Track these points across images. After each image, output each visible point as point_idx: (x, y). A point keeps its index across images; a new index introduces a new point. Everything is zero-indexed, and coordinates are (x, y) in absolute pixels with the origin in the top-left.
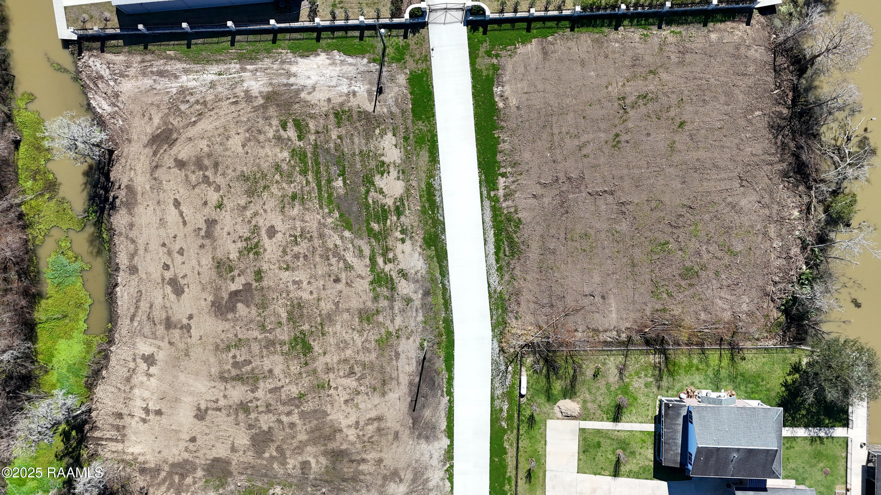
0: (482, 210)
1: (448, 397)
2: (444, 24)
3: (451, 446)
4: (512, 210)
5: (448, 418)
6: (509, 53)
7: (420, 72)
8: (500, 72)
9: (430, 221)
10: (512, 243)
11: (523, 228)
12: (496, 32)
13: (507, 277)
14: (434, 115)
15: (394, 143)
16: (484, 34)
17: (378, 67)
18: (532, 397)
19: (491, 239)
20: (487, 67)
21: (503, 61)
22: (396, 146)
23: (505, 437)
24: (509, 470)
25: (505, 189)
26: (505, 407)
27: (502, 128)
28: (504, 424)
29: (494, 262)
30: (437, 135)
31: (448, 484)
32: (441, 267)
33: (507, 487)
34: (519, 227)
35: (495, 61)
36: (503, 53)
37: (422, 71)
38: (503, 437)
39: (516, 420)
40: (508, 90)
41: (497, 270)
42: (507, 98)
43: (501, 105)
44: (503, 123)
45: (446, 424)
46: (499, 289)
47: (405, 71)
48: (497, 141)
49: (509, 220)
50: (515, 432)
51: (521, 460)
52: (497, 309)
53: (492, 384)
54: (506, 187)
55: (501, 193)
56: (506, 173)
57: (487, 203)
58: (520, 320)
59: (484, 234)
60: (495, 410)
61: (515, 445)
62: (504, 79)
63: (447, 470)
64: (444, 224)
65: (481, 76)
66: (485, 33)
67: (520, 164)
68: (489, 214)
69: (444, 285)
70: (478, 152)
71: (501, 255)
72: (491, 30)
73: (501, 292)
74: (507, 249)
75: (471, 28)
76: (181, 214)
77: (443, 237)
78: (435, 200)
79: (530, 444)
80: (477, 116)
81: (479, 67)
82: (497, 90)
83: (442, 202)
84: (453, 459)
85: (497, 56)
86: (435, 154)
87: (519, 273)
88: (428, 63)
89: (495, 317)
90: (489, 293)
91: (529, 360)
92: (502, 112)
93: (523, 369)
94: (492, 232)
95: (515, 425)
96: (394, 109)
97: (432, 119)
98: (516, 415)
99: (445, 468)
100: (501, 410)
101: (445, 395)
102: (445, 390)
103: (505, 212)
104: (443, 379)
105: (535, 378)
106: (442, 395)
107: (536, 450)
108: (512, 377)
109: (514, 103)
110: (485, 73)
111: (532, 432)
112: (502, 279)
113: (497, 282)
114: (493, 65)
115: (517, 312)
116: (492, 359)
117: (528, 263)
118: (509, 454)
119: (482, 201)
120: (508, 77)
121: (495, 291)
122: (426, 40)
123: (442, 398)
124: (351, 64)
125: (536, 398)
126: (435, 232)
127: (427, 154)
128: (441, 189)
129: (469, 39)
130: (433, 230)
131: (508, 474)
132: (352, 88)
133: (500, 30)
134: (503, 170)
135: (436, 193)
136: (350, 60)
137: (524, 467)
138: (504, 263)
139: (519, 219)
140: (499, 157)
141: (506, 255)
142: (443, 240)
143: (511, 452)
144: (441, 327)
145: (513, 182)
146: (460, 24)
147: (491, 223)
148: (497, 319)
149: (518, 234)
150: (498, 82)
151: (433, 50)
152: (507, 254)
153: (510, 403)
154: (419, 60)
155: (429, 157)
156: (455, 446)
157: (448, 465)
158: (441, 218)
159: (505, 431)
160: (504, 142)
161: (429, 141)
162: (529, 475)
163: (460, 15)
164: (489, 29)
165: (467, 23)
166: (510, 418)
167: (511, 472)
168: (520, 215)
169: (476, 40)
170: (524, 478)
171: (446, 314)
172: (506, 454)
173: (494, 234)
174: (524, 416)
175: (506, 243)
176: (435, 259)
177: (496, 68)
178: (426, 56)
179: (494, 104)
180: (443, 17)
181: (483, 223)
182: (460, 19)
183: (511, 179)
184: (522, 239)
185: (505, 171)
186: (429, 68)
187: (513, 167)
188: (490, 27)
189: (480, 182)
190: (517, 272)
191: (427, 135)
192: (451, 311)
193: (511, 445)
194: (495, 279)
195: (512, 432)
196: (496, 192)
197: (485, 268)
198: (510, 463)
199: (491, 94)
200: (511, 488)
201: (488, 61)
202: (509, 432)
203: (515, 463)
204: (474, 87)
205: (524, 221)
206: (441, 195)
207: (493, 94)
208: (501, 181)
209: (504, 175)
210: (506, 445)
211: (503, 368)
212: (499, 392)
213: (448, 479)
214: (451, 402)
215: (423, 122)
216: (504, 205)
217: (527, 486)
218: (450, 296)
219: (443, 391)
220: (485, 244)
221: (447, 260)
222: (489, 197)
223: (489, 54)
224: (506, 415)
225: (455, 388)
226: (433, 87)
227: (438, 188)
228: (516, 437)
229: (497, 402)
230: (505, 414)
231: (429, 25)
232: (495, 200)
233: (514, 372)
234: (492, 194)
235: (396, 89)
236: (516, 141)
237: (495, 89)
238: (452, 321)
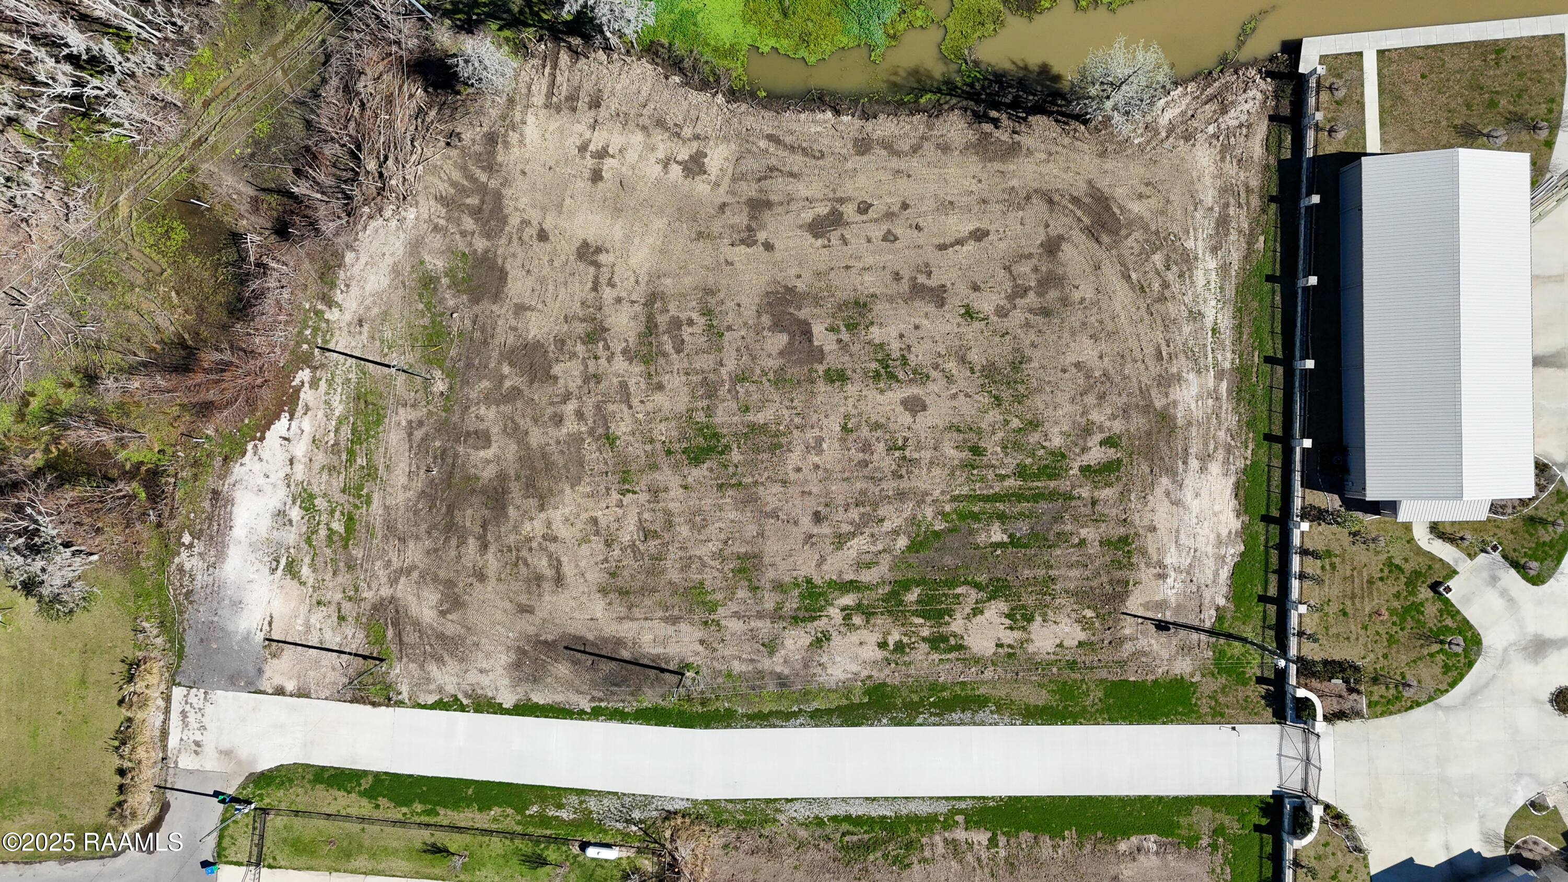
0: (931, 798)
1: (589, 710)
2: (1280, 755)
3: (499, 709)
4: (927, 854)
5: (552, 706)
6: (1218, 870)
7: (1194, 701)
8: (1185, 850)
9: (915, 698)
10: (867, 847)
11: (892, 873)
12: (1257, 849)
13: (802, 833)
14: (1113, 720)
15: (1065, 644)
16: (1255, 825)
17: (1208, 625)
18: (581, 865)
19: (876, 811)
20: (1195, 827)
21: (1204, 857)
22: (1060, 645)
23: (509, 811)
24: (449, 812)
25: (967, 842)
26: (564, 814)
27: (1081, 846)
28: (534, 809)
29: (833, 812)
30: (1074, 723)
31: (431, 699)
32: (829, 712)
33: (418, 807)
34: (894, 863)
35: (1205, 841)
36: (1219, 858)
37: (1196, 705)
38: (509, 806)
39: (539, 832)
40: (1149, 862)
41: (817, 817)
42: (1134, 860)
43: (1123, 846)
44: (1088, 847)
45: (541, 702)
46: (782, 818)
47: (1198, 674)
48: (1057, 834)
49: (909, 846)
50: (519, 829)
51: (467, 838)
52: (745, 812)
53: (609, 793)
54: (970, 845)
55: (960, 834)
56: (997, 846)
57: (943, 808)
58: (722, 852)
59: (886, 799)
60: (560, 795)
61: (494, 827)
62: (1170, 857)
63: (456, 699)
64: (909, 724)
65: (1179, 812)
66: (1258, 828)
67: (1011, 874)
68: (923, 809)
69: (795, 715)
70: (1040, 799)
71: (845, 827)
72: (1261, 839)
73: (775, 820)
74: (855, 838)
75: (1268, 804)
76: (960, 242)
77: (885, 721)
78: (955, 711)
79: (494, 855)
80: (1107, 801)
81: (1194, 811)
82: (1151, 842)
83: (950, 724)
84: (476, 711)
85: (1214, 847)
86: (1042, 719)
87: (808, 857)
88: (1209, 719)
89: (730, 806)
90: (775, 800)
91: (647, 864)
92: (1108, 848)
93: (631, 853)
94: (888, 814)
95: (530, 830)
96: (1128, 647)
97: (1106, 716)
98: (548, 832)
99: (460, 696)
100: (560, 806)
101: (593, 705)
102: (603, 704)
103: (924, 840)
104: (623, 701)
105: (615, 872)
106: (593, 699)
107: (484, 865)
108: (618, 830)
109: (1124, 872)
110: (1183, 821)
111: (515, 860)
112: (801, 825)
113: (795, 815)
114: (1198, 838)
115: (736, 848)
116: (653, 797)
117: (827, 876)
118: (478, 816)
119: (947, 799)
120: (1173, 864)
121: (778, 811)
122: (1252, 718)
123: (589, 697)
124: (1216, 574)
125: (578, 872)
126: (895, 706)
127: (1040, 703)
128: (975, 724)
129: (1248, 797)
130: (899, 702)
131: (442, 812)
132: (1173, 574)
133: (1261, 857)
134: (1002, 840)
135: (969, 714)
136: (1225, 573)
137: (453, 842)
138: (828, 830)
139: (909, 866)
140: (1026, 836)
141: (843, 834)
142: (880, 721)
143: (482, 819)
144: (719, 704)
145: (979, 860)
146: (1277, 783)
147: (904, 812)
148: (727, 811)
149: (881, 862)
150: (1165, 845)
151: (1234, 729)
152: (847, 838)
153: (571, 823)
154: (1216, 701)
155: (1036, 706)
156: (499, 716)
157: (465, 702)
158: (920, 720)
159: (520, 810)
160: (1054, 847)
161: (1065, 707)
162: (437, 850)
163: (1294, 784)
164: (1265, 835)
165: (1278, 797)
166: (544, 821)
167: (446, 816)
168: (916, 867)
169: (1246, 810)
170: (432, 840)
171: (743, 716)
172: (480, 810)
173: (885, 817)
174: (547, 848)
175: (866, 837)
176: (845, 702)
177: (1191, 842)
178: (1222, 715)
179: (1126, 835)
180: (1292, 753)
181: (906, 798)
182: (1287, 785)
183: (984, 855)
184: (871, 868)
185: (1001, 844)
186: (1200, 719)
187: (1006, 860)
188: (1268, 838)
189: (984, 798)
190: (811, 855)
191: (1076, 705)
192: (748, 727)
193: (495, 820)
194: (802, 812)
195: (519, 823)
196: (962, 825)
197: (822, 796)
198: (462, 815)
199: (1144, 830)
200: (417, 814)
201: (1205, 828)
202: (519, 817)
203: (463, 825)
204: (1160, 798)
205: (904, 874)
206: (963, 723)
207: (1143, 834)
208: (981, 837)
209: (993, 842)
210: (495, 811)
211: (636, 815)
212: (592, 804)
213: (441, 699)
214: (581, 715)
215: (1100, 700)
216: (937, 839)
217: (418, 845)
218: (775, 726)
219: (601, 700)
220: (867, 799)
221: (841, 726)
222: (954, 812)
223: (1218, 831)
224: (550, 814)
225: (604, 724)
226: (1164, 723)
227: (978, 718)
228: (509, 829)
229: (574, 800)
230: (551, 812)
231: (1277, 726)
232: (948, 824)
233: (628, 834)
234: (960, 818)
235: (1165, 654)
236: (1054, 870)
237: (1152, 838)
238: (729, 726)
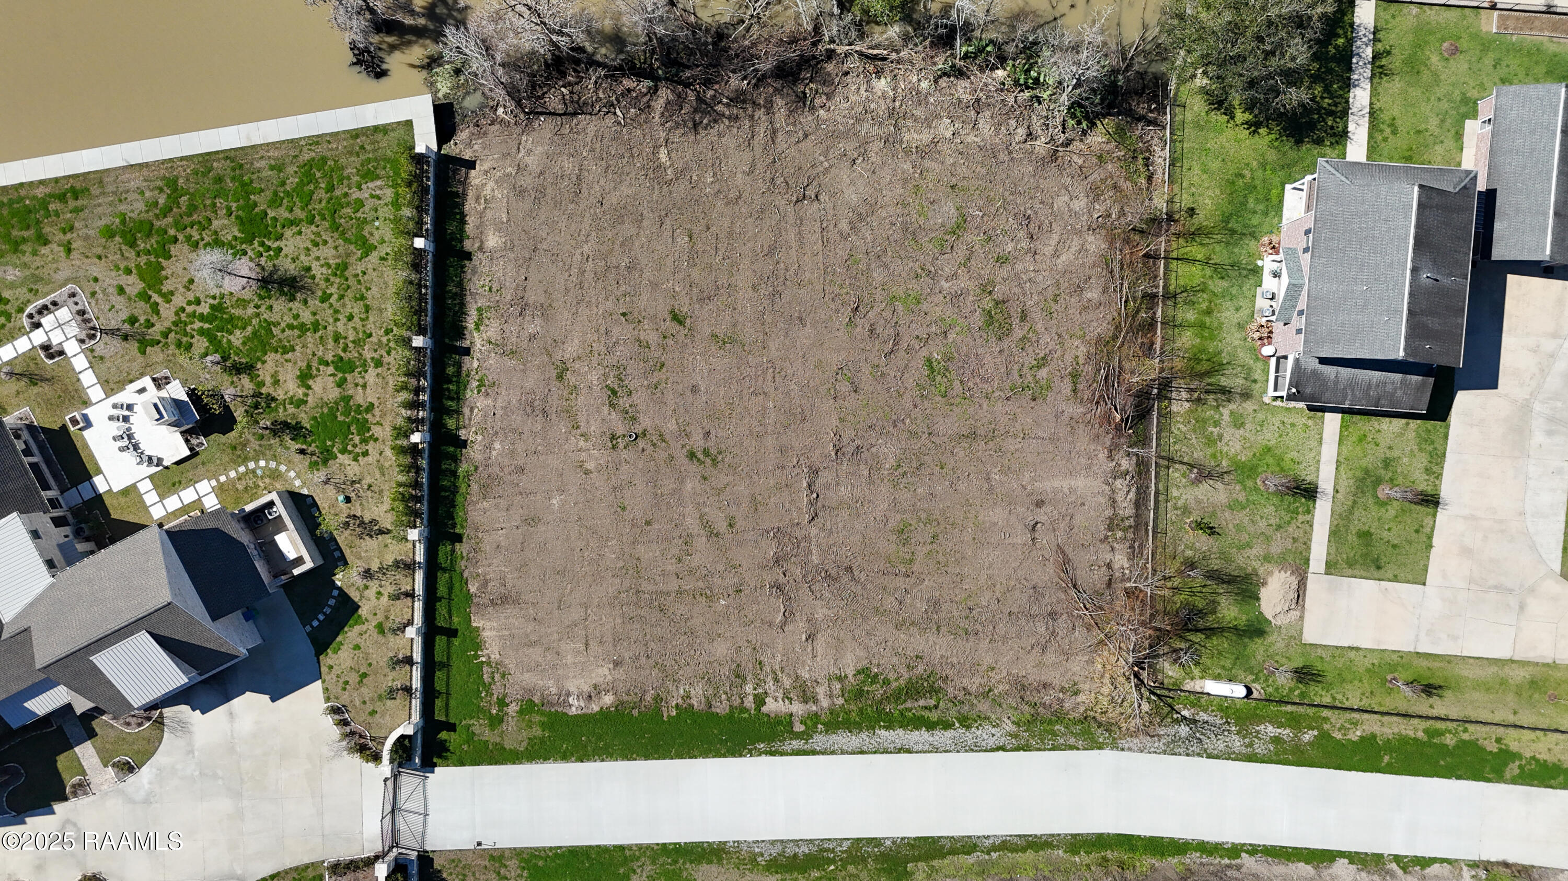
0: (833, 753)
1: (1244, 855)
2: (426, 815)
3: (1353, 857)
4: (837, 686)
5: (1289, 860)
6: (497, 677)
7: (525, 873)
8: (536, 699)
9: (851, 869)
10: (910, 694)
11: (879, 665)
12: (453, 703)
13: (983, 707)
14: (621, 848)
16: (455, 731)
18: (1250, 670)
19: (898, 736)
20: (524, 725)
21: (514, 692)
23: (1338, 736)
24: (1411, 734)
25: (790, 700)
26: (1271, 730)
27: (658, 699)
28: (1308, 736)
29: (949, 733)
30: (665, 844)
31: (1435, 869)
32: (953, 852)
33: (1449, 740)
34: (876, 675)
35: (513, 709)
36: (497, 690)
37: (524, 868)
38: (1338, 742)
39: (1301, 709)
40: (577, 684)
41: (968, 727)
42: (595, 686)
43: (608, 700)
44: (648, 698)
45: (1301, 865)
46: (1009, 727)
48: (685, 711)
49: (859, 694)
50: (1326, 713)
51: (1389, 704)
52: (1054, 734)
53: (1217, 757)
54: (787, 697)
55: (797, 708)
56: (755, 696)
57: (819, 740)
58: (1081, 686)
59: (886, 751)
60: (1276, 754)
61: (1356, 715)
62: (554, 690)
63: (1405, 870)
64: (859, 840)
65: (542, 740)
66: (451, 727)
67: (738, 666)
68: (842, 739)
69: (995, 848)
70: (705, 754)
71: (934, 716)
72: (447, 716)
73: (1017, 724)
74: (922, 703)
75: (440, 757)
77: (888, 843)
78: (805, 855)
79: (1356, 682)
80: (628, 754)
81: (525, 744)
82: (575, 706)
83: (811, 841)
84: (1382, 855)
85: (502, 703)
86: (703, 849)
87: (977, 680)
88: (507, 854)
89: (1072, 741)
90: (1017, 749)
91: (1170, 670)
92: (625, 698)
93: (1189, 685)
94: (883, 732)
95: (1310, 711)
97: (628, 853)
98: (1289, 708)
99: (1400, 872)
100: (1276, 740)
101: (1238, 861)
102: (1226, 861)
103: (840, 701)
104: (1201, 864)
105: (1209, 662)
106: (1238, 868)
107: (1368, 670)
108: (1205, 711)
109: (607, 672)
110: (537, 732)
111: (1330, 677)
112: (987, 718)
113: (994, 731)
114: (521, 712)
115: (1063, 690)
116: (1165, 752)
117: (955, 660)
118: (1376, 729)
119: (814, 752)
120: (550, 683)
121: (1015, 736)
122: (457, 857)
123: (1243, 870)
125: (1253, 662)
126: (876, 860)
127: (704, 867)
128: (782, 841)
129: (462, 764)
130: (871, 864)
131: (1420, 734)
133: (448, 694)
134: (749, 702)
135: (789, 852)
137: (1406, 698)
138: (953, 712)
139: (859, 672)
140: (721, 708)
141: (936, 707)
142: (894, 843)
143: (1371, 725)
144: (1087, 860)
145: (776, 680)
146: (429, 781)
147: (864, 735)
148: (1075, 735)
149: (892, 676)
150: (558, 704)
151: (479, 844)
152: (933, 702)
153: (1261, 720)
154: (499, 874)
155: (710, 862)
156: (1353, 850)
157: (1394, 866)
158: (846, 845)
159: (1324, 736)
160: (689, 697)
161: (676, 862)
162: (1424, 688)
163: (409, 781)
164: (443, 719)
165: (428, 765)
166: (1295, 722)
167: (1415, 730)
168: (850, 671)
169: (466, 748)
170: (1431, 700)
171: (1058, 847)
172: (1374, 736)
173: (887, 728)
174: (1291, 690)
175: (909, 704)
176: (935, 863)
177: (528, 707)
178: (492, 858)
179: (604, 713)
180: (411, 818)
181: (862, 752)
182: (417, 780)
183: (770, 685)
184: (903, 670)
185: (751, 698)
186: (518, 853)
187: (744, 681)
188: (440, 716)
189: (772, 753)
190: (974, 684)
191: (663, 865)
192: (1053, 835)
193: (1355, 724)
194: (985, 734)
195: (1326, 719)
196: (796, 719)
197: (962, 755)
198: (1396, 730)
199: (584, 719)
200: (1450, 732)
201: (511, 724)
202: (1326, 727)
203: (1395, 718)
204: (565, 757)
205: (865, 663)
206: (796, 842)
207: (585, 715)
208: (772, 706)
209: (760, 701)
210: (1355, 735)
211: (1184, 730)
212: (1237, 743)
213: (1423, 868)
214: (1253, 850)
215: (634, 872)
216: (825, 703)
217: (1448, 694)
218: (1019, 836)
219: (1229, 866)
220: (909, 751)
221: (940, 838)
222: (805, 736)
223: (496, 721)
224: (1287, 731)
225: (1225, 840)
226: (560, 847)
227: (778, 848)
228: (1337, 712)
229: (1260, 748)
230: (1286, 733)
231: (428, 848)
232: (813, 722)
233: (1193, 705)
234: (799, 728)
236: (688, 671)
237: (574, 711)
238: (1074, 836)
